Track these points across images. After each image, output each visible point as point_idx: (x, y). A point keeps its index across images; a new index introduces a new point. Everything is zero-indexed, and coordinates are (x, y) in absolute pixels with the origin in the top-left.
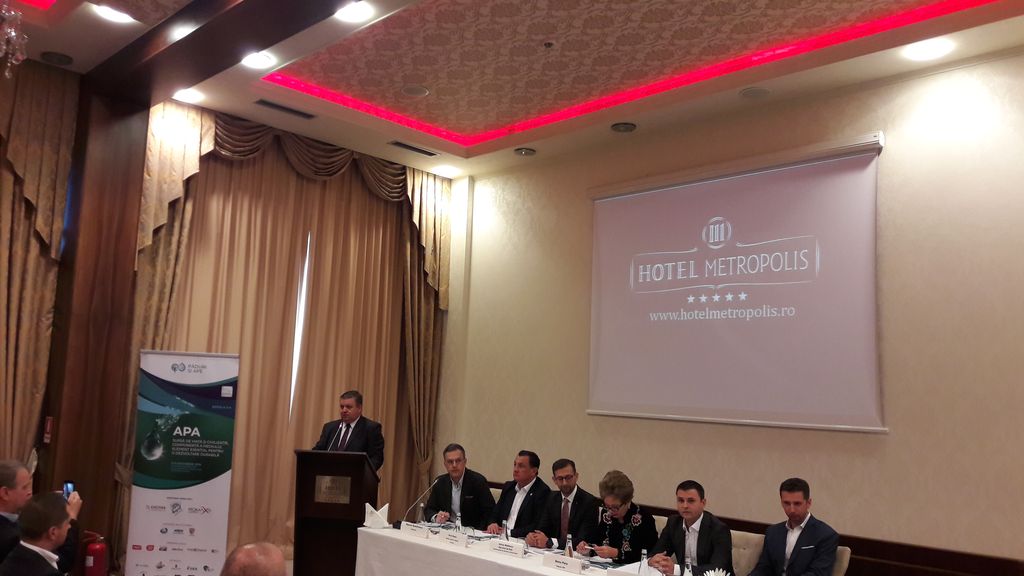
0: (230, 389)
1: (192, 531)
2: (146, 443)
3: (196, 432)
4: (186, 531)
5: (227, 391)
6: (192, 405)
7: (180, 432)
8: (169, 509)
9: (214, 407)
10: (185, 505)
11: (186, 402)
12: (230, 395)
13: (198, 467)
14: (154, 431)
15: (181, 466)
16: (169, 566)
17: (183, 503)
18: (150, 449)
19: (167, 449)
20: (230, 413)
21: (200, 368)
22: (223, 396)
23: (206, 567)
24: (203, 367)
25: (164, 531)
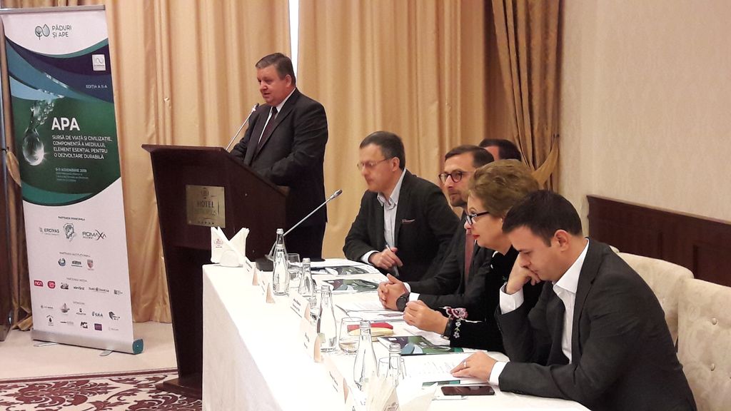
0: (102, 57)
1: (90, 264)
2: (26, 142)
3: (75, 125)
4: (85, 263)
5: (98, 62)
6: (65, 86)
7: (58, 126)
8: (62, 231)
9: (88, 86)
10: (79, 227)
11: (57, 82)
12: (104, 69)
13: (84, 174)
14: (31, 126)
15: (66, 174)
16: (74, 309)
17: (76, 224)
18: (31, 150)
19: (49, 149)
20: (107, 96)
21: (64, 31)
22: (96, 69)
23: (111, 314)
24: (69, 28)
25: (62, 263)
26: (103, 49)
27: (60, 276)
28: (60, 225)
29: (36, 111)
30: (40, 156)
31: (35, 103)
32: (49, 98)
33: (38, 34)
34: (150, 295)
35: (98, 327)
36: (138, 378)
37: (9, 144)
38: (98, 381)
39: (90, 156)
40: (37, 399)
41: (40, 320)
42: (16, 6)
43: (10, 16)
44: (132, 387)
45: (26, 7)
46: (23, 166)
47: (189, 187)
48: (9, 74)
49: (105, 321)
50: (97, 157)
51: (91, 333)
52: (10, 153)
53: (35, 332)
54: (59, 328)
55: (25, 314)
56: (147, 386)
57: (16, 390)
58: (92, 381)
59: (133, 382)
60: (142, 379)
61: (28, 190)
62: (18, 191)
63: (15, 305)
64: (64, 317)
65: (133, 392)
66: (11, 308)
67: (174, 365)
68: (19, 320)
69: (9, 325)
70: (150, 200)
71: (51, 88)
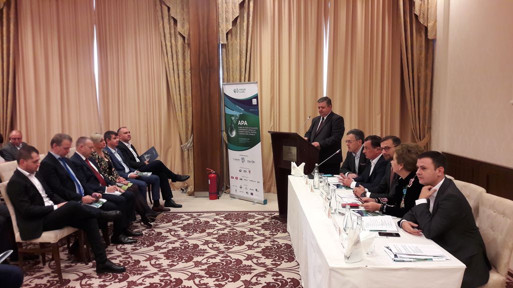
0: (256, 100)
1: (250, 172)
2: (230, 129)
3: (246, 123)
4: (248, 172)
5: (254, 102)
6: (243, 110)
7: (240, 123)
8: (241, 160)
9: (251, 110)
10: (246, 159)
11: (241, 108)
12: (256, 104)
13: (249, 140)
14: (231, 123)
15: (242, 140)
16: (244, 187)
17: (245, 157)
18: (231, 132)
19: (237, 132)
20: (257, 113)
21: (243, 91)
22: (253, 104)
23: (256, 190)
24: (245, 89)
25: (240, 171)
26: (256, 97)
27: (240, 175)
28: (240, 158)
29: (233, 118)
30: (234, 133)
31: (233, 116)
32: (238, 114)
33: (235, 92)
34: (270, 183)
35: (252, 194)
36: (265, 214)
37: (224, 129)
38: (251, 214)
39: (251, 134)
40: (231, 219)
41: (233, 190)
42: (228, 82)
43: (226, 86)
44: (263, 217)
45: (231, 83)
46: (228, 137)
47: (284, 147)
48: (225, 105)
49: (254, 192)
50: (253, 134)
51: (249, 196)
52: (224, 132)
53: (231, 194)
54: (238, 194)
55: (228, 188)
56: (268, 217)
57: (224, 215)
58: (249, 214)
59: (263, 215)
60: (266, 214)
61: (230, 145)
62: (227, 145)
63: (225, 184)
64: (240, 190)
65: (263, 219)
66: (223, 185)
67: (278, 210)
68: (226, 190)
69: (223, 191)
70: (270, 149)
71: (238, 111)
